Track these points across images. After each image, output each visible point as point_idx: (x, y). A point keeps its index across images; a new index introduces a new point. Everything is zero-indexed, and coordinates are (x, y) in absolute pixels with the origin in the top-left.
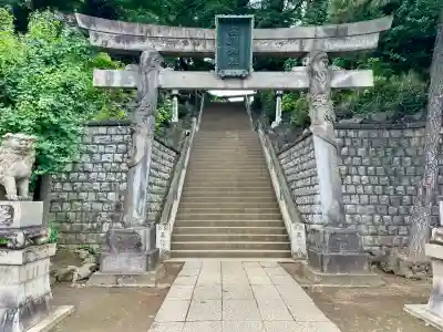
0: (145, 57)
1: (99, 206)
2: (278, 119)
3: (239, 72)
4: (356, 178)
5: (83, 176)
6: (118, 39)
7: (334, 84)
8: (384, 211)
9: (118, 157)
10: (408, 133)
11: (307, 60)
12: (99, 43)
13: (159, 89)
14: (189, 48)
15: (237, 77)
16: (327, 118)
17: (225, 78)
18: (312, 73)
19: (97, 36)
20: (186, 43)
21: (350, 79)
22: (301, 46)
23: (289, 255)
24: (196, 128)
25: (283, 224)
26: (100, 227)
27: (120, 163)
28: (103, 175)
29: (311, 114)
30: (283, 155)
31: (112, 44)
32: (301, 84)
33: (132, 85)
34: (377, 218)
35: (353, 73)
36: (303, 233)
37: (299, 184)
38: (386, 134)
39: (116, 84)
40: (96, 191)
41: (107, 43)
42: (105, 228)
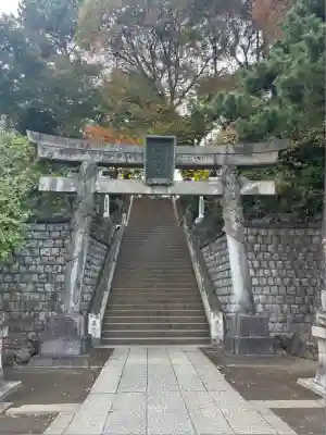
0: (85, 166)
1: (37, 296)
2: (201, 216)
3: (164, 181)
4: (267, 272)
5: (23, 269)
6: (61, 152)
7: (243, 192)
8: (292, 301)
9: (55, 251)
10: (310, 232)
11: (220, 172)
12: (46, 155)
13: (96, 193)
14: (122, 160)
15: (163, 185)
16: (237, 221)
17: (153, 185)
18: (224, 183)
19: (44, 149)
20: (119, 156)
21: (256, 188)
22: (215, 160)
23: (209, 342)
24: (125, 223)
25: (204, 314)
26: (36, 316)
27: (56, 257)
28: (41, 268)
29: (225, 216)
30: (204, 250)
31: (56, 156)
32: (215, 192)
33: (73, 190)
34: (286, 307)
35: (259, 183)
36: (221, 321)
37: (219, 276)
38: (292, 232)
39: (59, 189)
40: (35, 283)
41: (52, 155)
42: (42, 316)
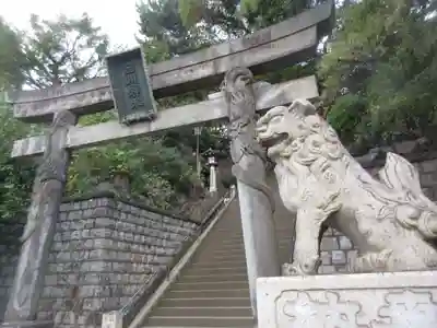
6: (35, 107)
12: (20, 114)
14: (95, 100)
15: (142, 120)
17: (132, 123)
18: (229, 97)
19: (19, 108)
22: (216, 67)
27: (85, 240)
31: (30, 113)
32: (217, 114)
33: (43, 149)
39: (30, 151)
40: (59, 273)
41: (26, 112)
